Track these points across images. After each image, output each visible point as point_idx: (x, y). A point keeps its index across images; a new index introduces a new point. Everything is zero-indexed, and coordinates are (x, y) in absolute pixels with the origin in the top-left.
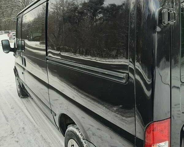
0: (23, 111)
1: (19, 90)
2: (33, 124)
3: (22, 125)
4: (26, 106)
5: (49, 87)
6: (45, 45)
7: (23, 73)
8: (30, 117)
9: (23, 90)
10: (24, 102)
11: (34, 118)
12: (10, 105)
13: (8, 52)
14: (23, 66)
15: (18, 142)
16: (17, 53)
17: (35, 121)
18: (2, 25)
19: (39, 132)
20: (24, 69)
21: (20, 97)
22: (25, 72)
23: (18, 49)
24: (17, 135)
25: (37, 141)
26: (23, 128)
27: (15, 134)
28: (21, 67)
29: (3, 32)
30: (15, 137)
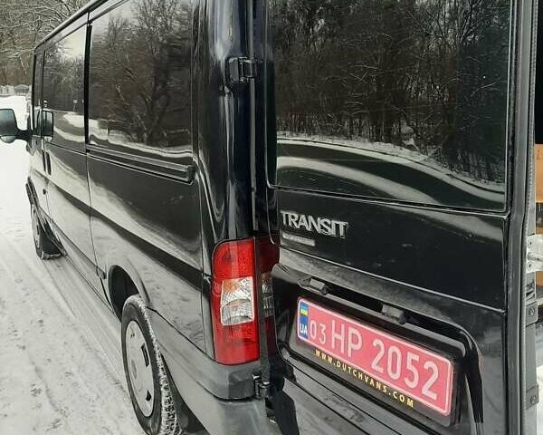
0: (43, 288)
1: (38, 237)
2: (65, 314)
3: (37, 315)
4: (52, 278)
5: (91, 213)
6: (83, 117)
7: (45, 192)
8: (61, 301)
9: (48, 237)
10: (51, 269)
11: (69, 300)
12: (14, 273)
13: (12, 141)
14: (45, 174)
15: (24, 348)
16: (33, 142)
17: (70, 308)
18: (8, 68)
19: (76, 329)
20: (47, 180)
21: (40, 256)
22: (49, 189)
23: (36, 133)
24: (24, 335)
25: (70, 347)
26: (41, 321)
27: (20, 334)
28: (42, 176)
29: (11, 88)
30: (19, 339)
